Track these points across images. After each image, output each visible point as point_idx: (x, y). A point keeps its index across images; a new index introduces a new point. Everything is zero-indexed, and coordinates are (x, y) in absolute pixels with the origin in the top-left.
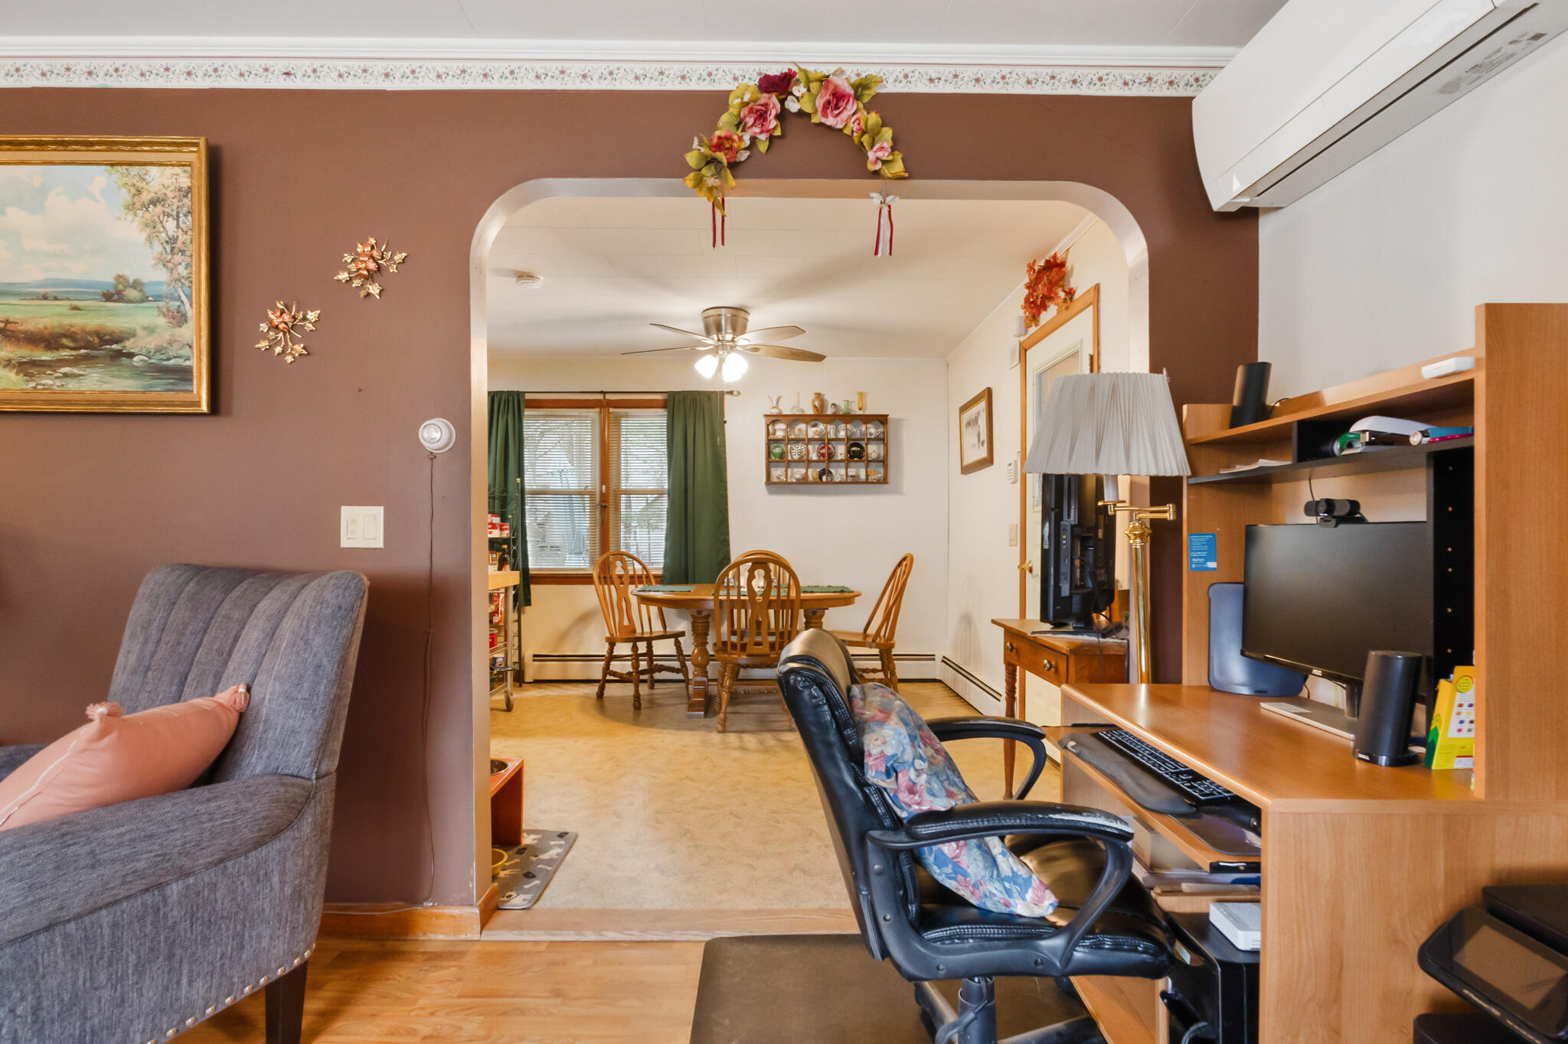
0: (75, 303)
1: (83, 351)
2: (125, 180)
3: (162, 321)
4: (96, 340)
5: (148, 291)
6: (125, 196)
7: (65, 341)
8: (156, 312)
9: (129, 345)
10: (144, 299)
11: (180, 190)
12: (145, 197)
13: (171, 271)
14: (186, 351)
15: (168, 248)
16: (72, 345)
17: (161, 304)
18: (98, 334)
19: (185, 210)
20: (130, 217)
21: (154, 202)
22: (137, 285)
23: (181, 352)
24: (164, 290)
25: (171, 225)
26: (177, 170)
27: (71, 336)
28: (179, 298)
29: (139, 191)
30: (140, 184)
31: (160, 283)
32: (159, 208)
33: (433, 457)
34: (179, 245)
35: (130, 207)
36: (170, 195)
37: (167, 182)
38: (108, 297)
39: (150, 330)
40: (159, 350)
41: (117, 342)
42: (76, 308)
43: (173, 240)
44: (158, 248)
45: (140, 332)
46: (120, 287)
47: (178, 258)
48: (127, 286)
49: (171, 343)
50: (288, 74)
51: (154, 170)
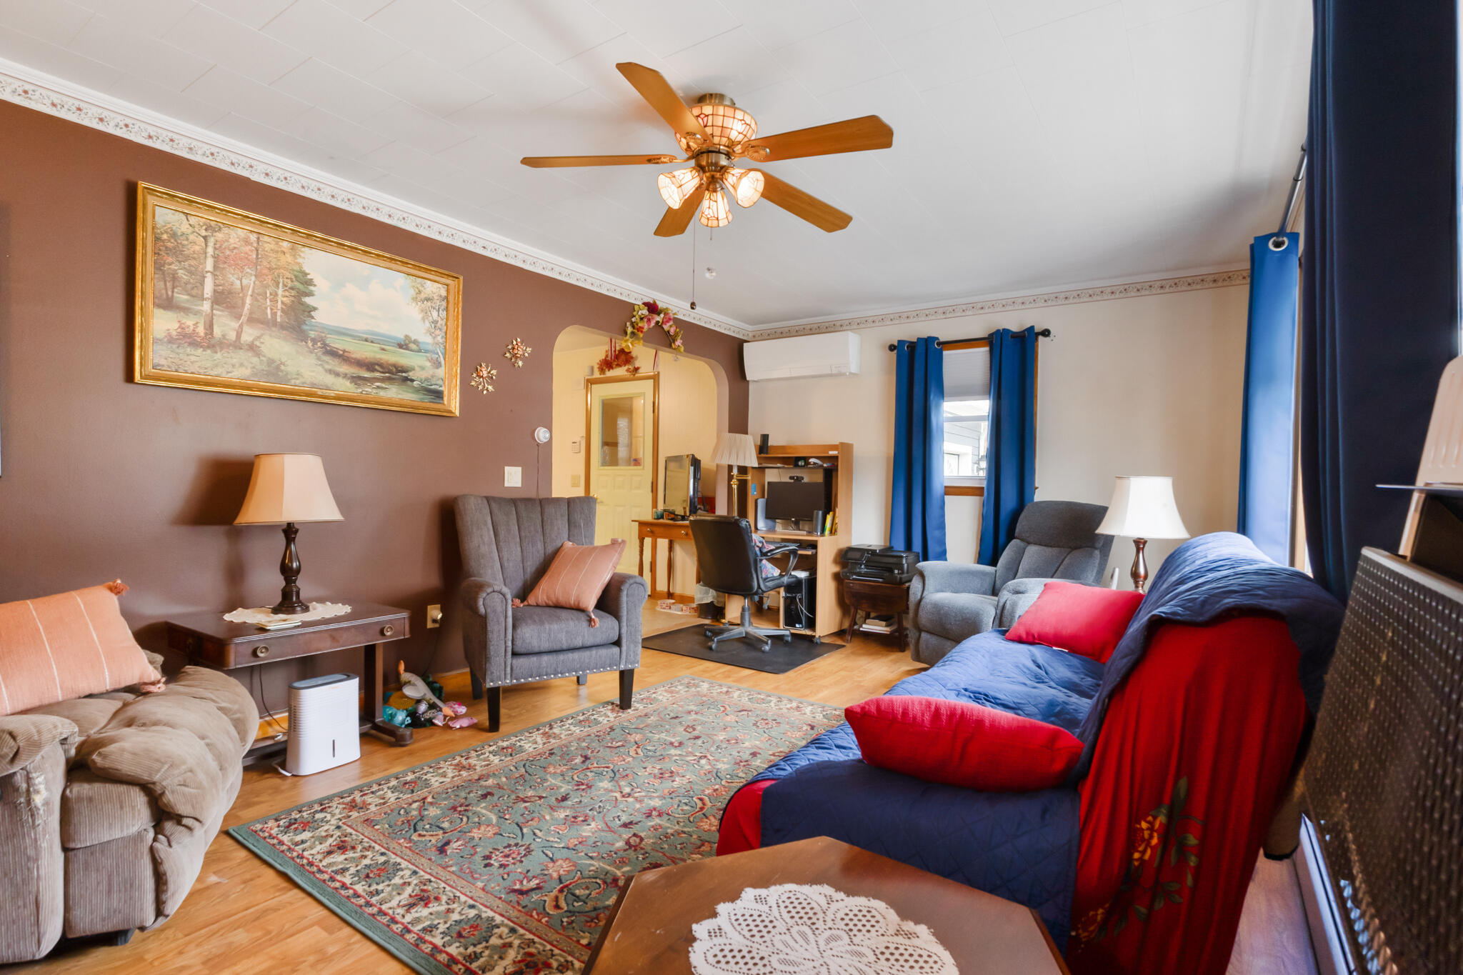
0: (383, 346)
1: (387, 375)
2: (413, 284)
3: (428, 364)
4: (394, 370)
5: (422, 346)
6: (412, 292)
7: (377, 367)
8: (425, 358)
9: (411, 375)
10: (419, 351)
11: (441, 296)
12: (423, 296)
13: (434, 338)
14: (440, 382)
15: (433, 326)
16: (381, 370)
17: (428, 355)
18: (395, 366)
19: (443, 307)
20: (414, 305)
21: (428, 299)
22: (415, 342)
23: (438, 382)
24: (430, 347)
25: (435, 314)
26: (440, 285)
27: (381, 365)
28: (438, 354)
29: (420, 292)
30: (420, 288)
31: (428, 344)
32: (429, 304)
33: (538, 445)
34: (439, 325)
35: (415, 299)
36: (436, 298)
37: (434, 291)
38: (400, 346)
39: (422, 368)
40: (427, 380)
41: (405, 372)
42: (383, 349)
43: (435, 322)
44: (427, 324)
45: (417, 368)
46: (407, 342)
47: (438, 332)
48: (410, 342)
49: (433, 377)
50: (484, 247)
51: (429, 282)
